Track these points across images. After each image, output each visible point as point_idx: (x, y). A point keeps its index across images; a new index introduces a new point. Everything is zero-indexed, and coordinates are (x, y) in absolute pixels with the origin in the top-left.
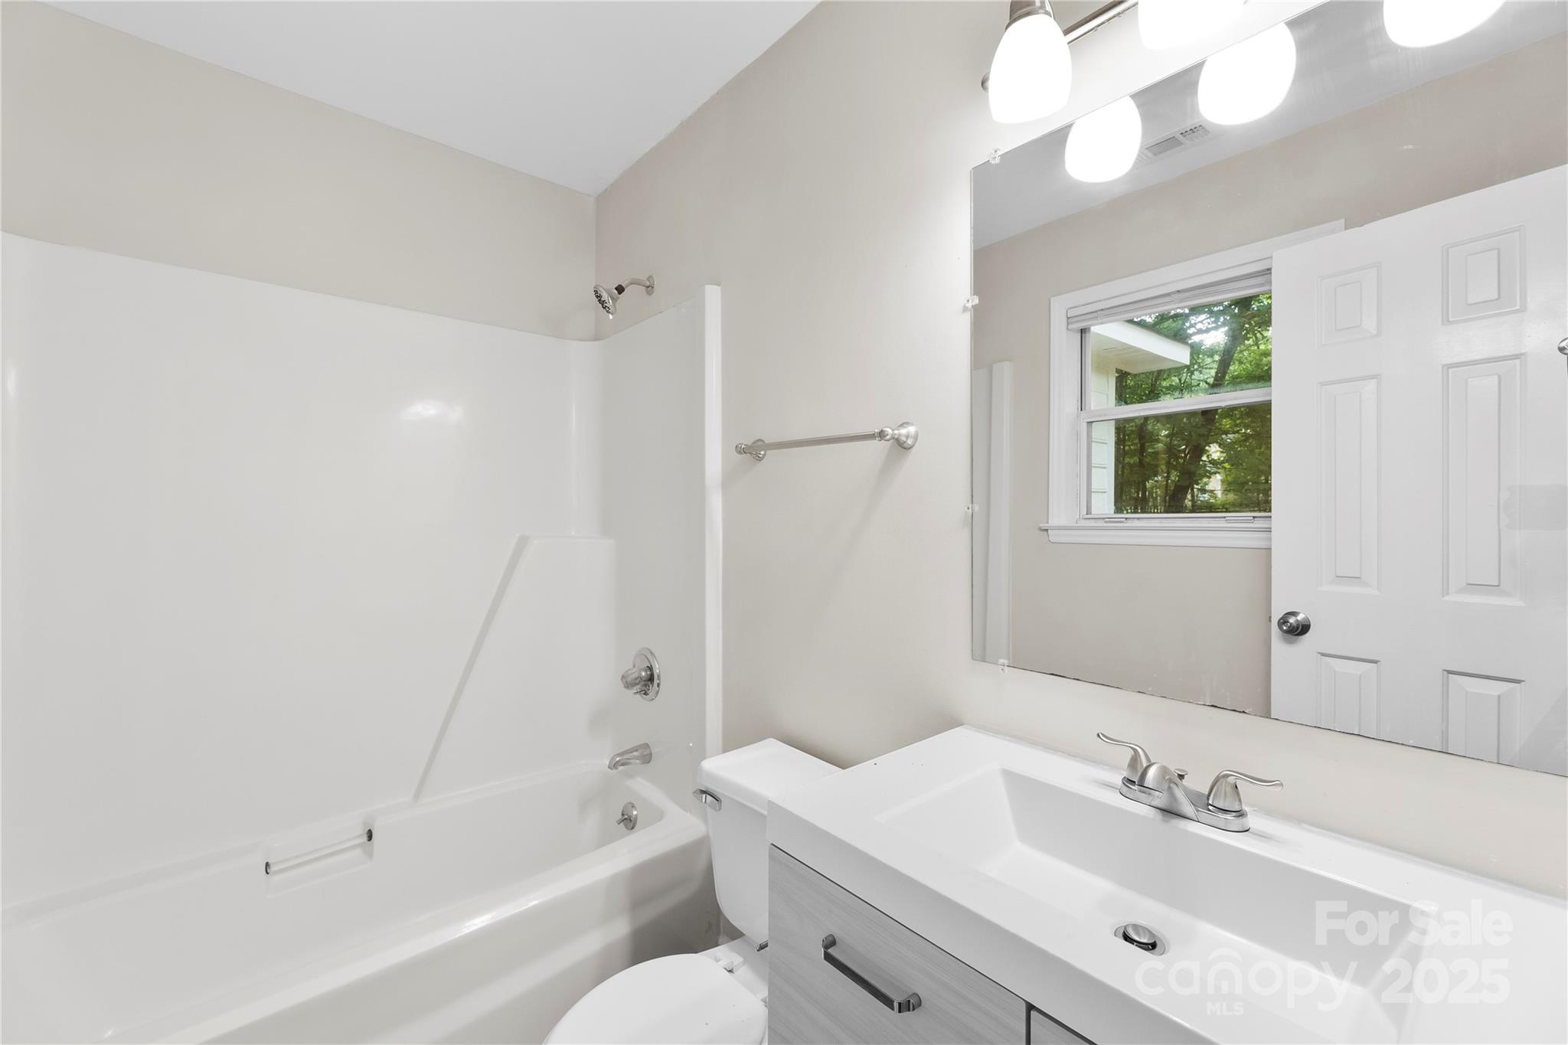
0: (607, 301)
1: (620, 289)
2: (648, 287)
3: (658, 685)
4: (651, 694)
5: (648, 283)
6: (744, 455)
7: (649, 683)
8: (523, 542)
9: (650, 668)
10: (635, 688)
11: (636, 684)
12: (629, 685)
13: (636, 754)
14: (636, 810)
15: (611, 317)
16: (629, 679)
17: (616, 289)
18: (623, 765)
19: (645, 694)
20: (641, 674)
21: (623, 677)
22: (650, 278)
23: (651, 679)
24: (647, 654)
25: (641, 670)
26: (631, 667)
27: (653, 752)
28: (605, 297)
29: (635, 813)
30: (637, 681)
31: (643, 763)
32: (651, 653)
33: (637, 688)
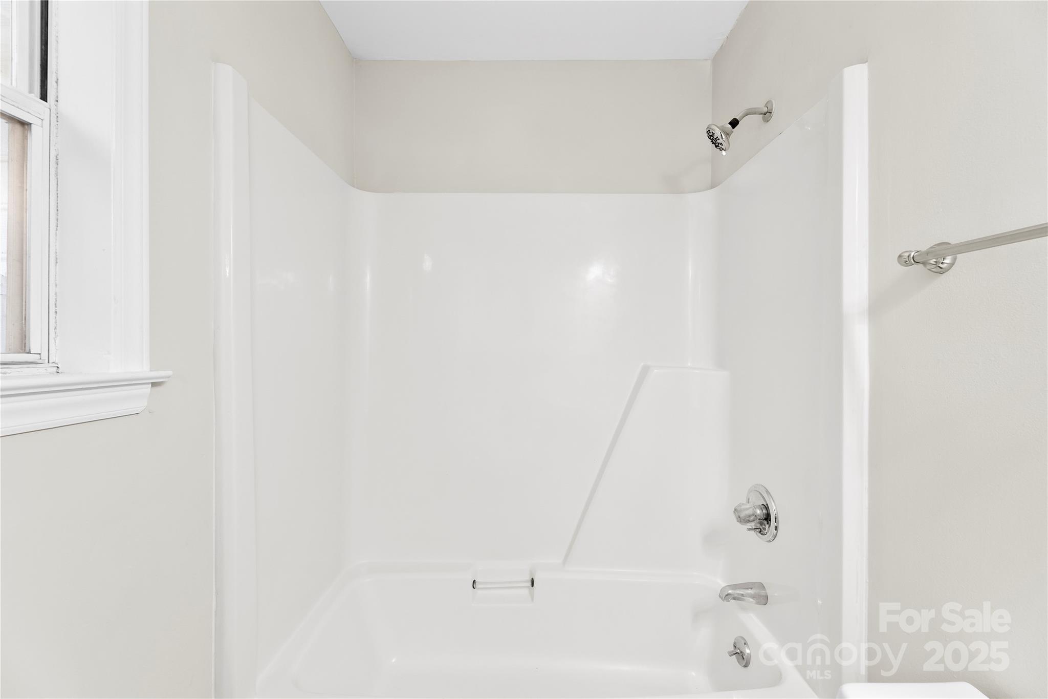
0: (719, 137)
1: (734, 123)
2: (765, 114)
3: (776, 528)
4: (769, 536)
5: (765, 110)
6: (916, 266)
7: (765, 522)
8: (646, 370)
9: (767, 508)
10: (749, 524)
11: (749, 521)
12: (743, 520)
13: (750, 591)
14: (748, 648)
15: (724, 153)
16: (742, 515)
17: (730, 123)
18: (734, 599)
19: (760, 532)
20: (755, 512)
21: (735, 510)
22: (768, 103)
23: (767, 518)
24: (760, 491)
25: (755, 507)
26: (745, 501)
27: (768, 595)
28: (717, 133)
29: (748, 651)
30: (752, 518)
31: (759, 603)
32: (767, 492)
33: (752, 525)
